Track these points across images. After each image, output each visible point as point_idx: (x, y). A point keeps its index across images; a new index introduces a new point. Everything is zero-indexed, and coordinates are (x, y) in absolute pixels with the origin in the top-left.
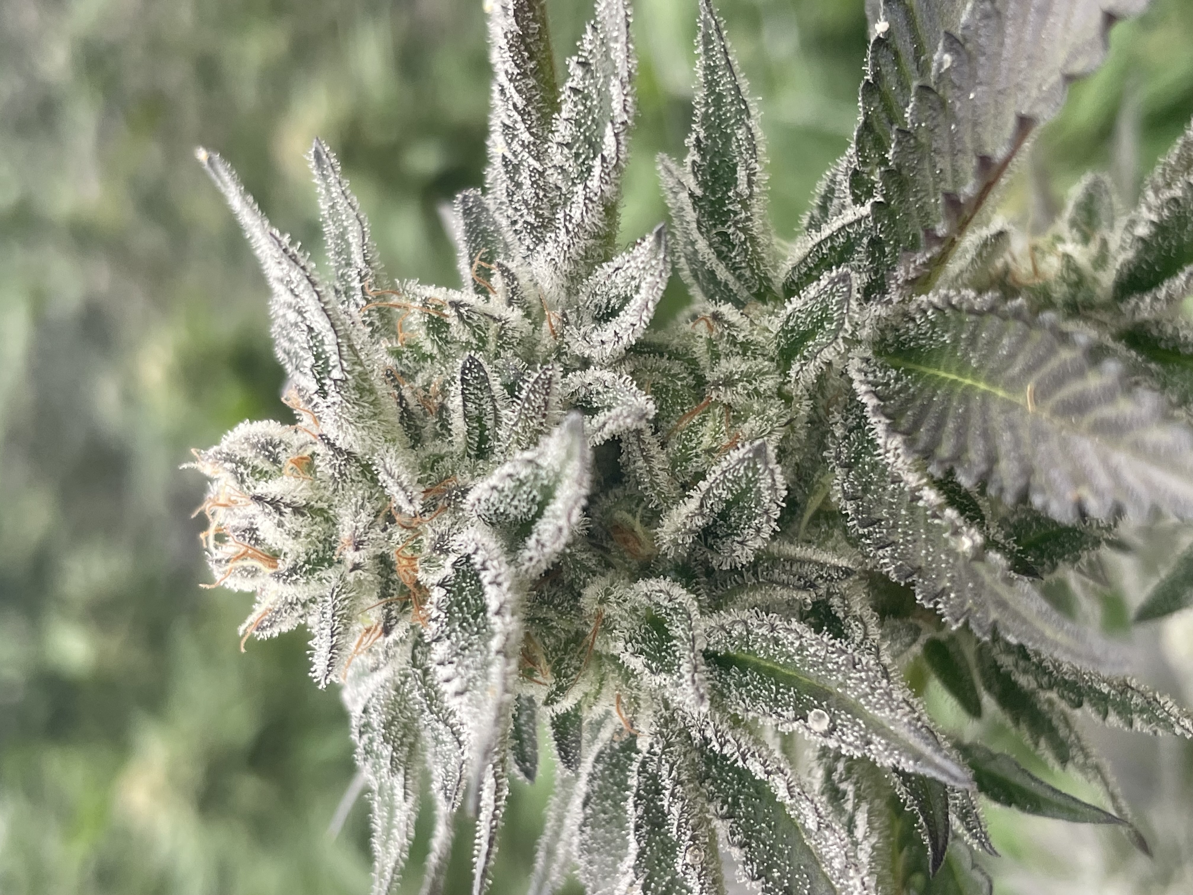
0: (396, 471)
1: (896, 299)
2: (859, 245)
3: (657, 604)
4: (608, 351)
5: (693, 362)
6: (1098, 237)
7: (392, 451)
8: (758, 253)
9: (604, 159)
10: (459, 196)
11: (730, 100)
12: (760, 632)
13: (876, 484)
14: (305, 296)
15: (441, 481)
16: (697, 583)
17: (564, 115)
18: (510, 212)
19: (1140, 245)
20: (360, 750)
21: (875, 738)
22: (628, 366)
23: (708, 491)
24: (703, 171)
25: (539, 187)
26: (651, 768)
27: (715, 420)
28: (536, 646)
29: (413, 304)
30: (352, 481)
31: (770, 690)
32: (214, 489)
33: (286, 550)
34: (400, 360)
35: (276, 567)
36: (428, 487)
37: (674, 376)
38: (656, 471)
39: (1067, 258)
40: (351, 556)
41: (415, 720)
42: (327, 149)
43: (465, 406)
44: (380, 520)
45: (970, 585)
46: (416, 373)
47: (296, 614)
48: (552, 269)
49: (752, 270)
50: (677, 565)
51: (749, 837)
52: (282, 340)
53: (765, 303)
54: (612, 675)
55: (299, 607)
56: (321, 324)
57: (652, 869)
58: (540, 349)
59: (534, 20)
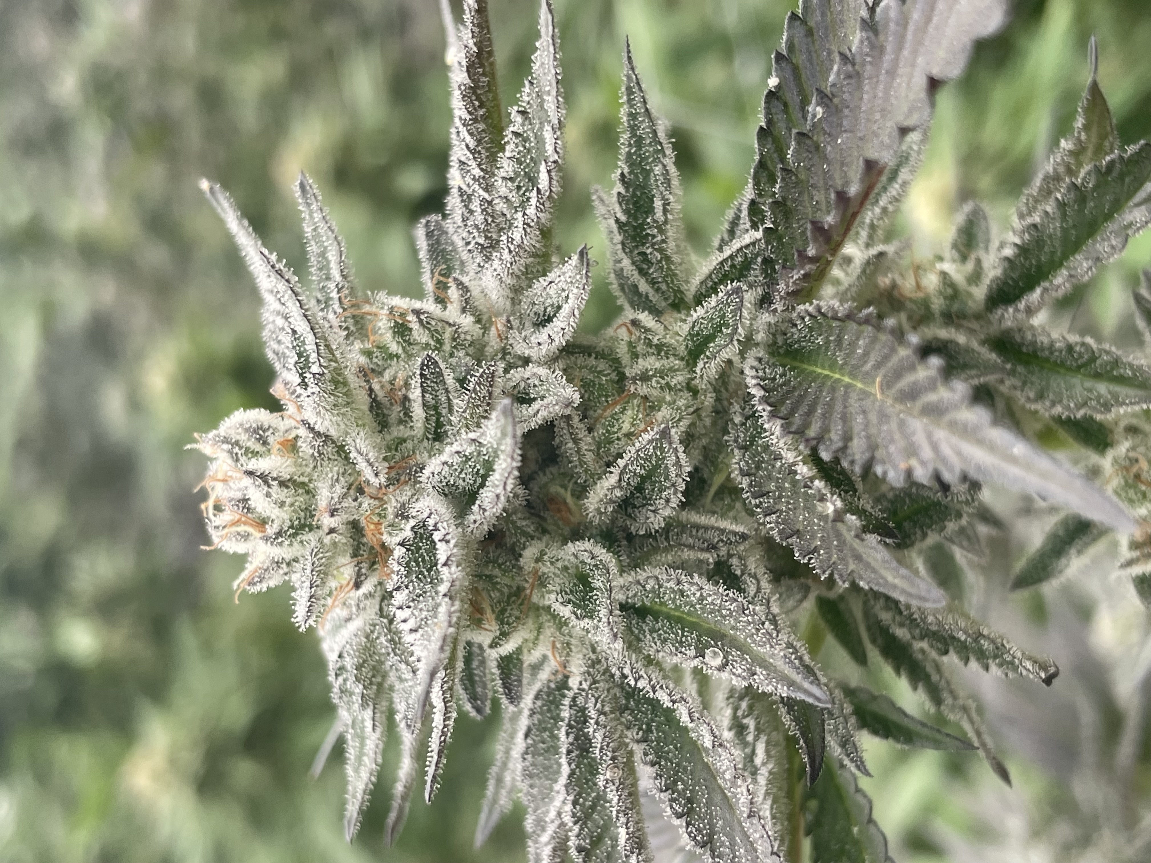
0: (364, 450)
1: (780, 308)
2: (755, 264)
3: (583, 562)
4: (544, 351)
5: (617, 361)
6: (973, 256)
7: (362, 434)
8: (672, 270)
9: (539, 191)
10: (423, 221)
11: (648, 142)
12: (668, 585)
13: (767, 462)
14: (289, 304)
15: (403, 458)
16: (619, 546)
17: (508, 154)
18: (465, 235)
19: (1006, 264)
20: (336, 690)
21: (758, 670)
22: (561, 364)
23: (626, 466)
24: (627, 201)
25: (488, 214)
26: (580, 701)
27: (633, 409)
28: (483, 598)
29: (381, 312)
30: (329, 459)
31: (677, 634)
32: (213, 467)
33: (273, 517)
34: (371, 359)
35: (264, 532)
36: (392, 464)
37: (600, 372)
38: (583, 451)
39: (944, 275)
40: (328, 522)
41: (382, 663)
42: (311, 181)
43: (423, 396)
44: (352, 492)
45: (835, 543)
46: (385, 369)
47: (281, 572)
48: (498, 282)
49: (668, 284)
50: (602, 531)
51: (659, 757)
52: (272, 343)
53: (679, 312)
54: (548, 624)
55: (284, 566)
56: (302, 327)
57: (582, 788)
58: (489, 350)
59: (484, 74)
